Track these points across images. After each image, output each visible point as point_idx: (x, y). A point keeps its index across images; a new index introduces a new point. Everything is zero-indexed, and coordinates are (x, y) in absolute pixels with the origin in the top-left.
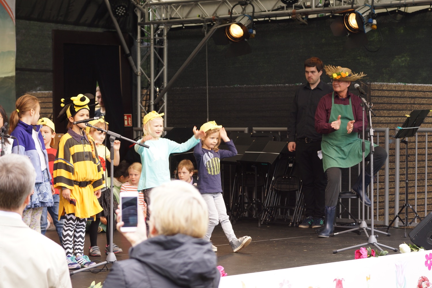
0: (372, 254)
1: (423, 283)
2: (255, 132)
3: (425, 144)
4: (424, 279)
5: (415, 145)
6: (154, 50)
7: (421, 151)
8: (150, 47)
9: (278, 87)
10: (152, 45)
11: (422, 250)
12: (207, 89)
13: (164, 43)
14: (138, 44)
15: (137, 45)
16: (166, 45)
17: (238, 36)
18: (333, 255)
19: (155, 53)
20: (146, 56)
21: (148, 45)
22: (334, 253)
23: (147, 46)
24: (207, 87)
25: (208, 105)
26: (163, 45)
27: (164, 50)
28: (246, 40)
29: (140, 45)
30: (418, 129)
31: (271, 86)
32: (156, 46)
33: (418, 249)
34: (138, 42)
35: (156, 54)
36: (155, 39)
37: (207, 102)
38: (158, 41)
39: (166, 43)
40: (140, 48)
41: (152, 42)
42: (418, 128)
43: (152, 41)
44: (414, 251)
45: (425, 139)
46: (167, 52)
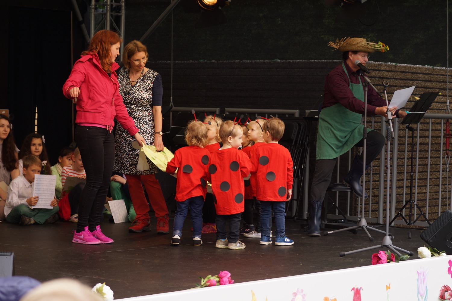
0: (392, 258)
1: (446, 293)
2: (228, 113)
3: (429, 132)
4: (447, 289)
5: (417, 133)
6: (110, 17)
7: (424, 140)
8: (105, 14)
9: (256, 63)
10: (109, 11)
11: (444, 255)
12: (172, 63)
13: (122, 10)
14: (92, 10)
15: (91, 12)
16: (124, 12)
17: (210, 4)
18: (341, 259)
19: (111, 21)
20: (101, 23)
21: (103, 11)
22: (342, 256)
23: (102, 13)
24: (172, 61)
25: (172, 82)
26: (120, 12)
27: (122, 17)
28: (220, 8)
29: (94, 11)
30: (425, 115)
31: (248, 62)
32: (112, 13)
33: (439, 253)
34: (92, 8)
35: (113, 22)
36: (112, 5)
37: (171, 78)
38: (114, 7)
39: (124, 10)
40: (94, 14)
41: (108, 9)
42: (425, 113)
43: (109, 7)
44: (434, 256)
45: (429, 126)
46: (125, 21)
